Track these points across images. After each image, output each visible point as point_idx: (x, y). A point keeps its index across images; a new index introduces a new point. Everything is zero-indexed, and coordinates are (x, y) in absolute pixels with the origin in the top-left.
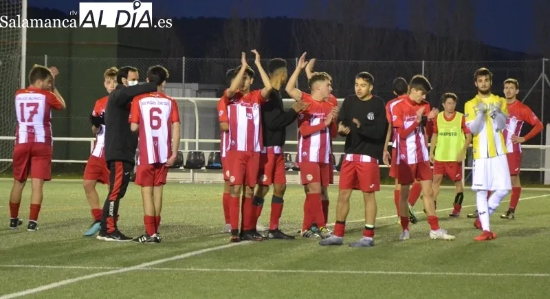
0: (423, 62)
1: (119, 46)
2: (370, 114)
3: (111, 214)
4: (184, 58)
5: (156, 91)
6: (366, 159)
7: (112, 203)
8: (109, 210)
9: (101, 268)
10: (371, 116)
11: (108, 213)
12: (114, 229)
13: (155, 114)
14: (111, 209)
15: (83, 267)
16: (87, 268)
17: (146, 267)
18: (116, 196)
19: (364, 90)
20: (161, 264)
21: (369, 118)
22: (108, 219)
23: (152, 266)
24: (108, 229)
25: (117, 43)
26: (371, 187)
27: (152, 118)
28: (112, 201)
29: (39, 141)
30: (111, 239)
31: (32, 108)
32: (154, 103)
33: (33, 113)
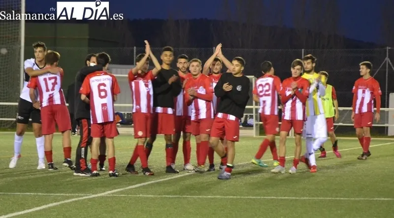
0: (303, 50)
1: (89, 39)
2: (239, 86)
3: (83, 156)
4: (135, 48)
5: (102, 70)
6: (232, 118)
7: (83, 149)
8: (81, 154)
9: (77, 194)
10: (239, 88)
11: (81, 156)
12: (85, 167)
13: (102, 87)
14: (83, 153)
15: (65, 194)
16: (67, 195)
17: (109, 194)
18: (85, 144)
19: (237, 69)
20: (119, 192)
21: (238, 89)
22: (81, 160)
23: (113, 194)
24: (82, 167)
25: (88, 37)
26: (234, 138)
27: (100, 91)
28: (83, 147)
29: (56, 103)
30: (84, 175)
31: (53, 81)
32: (100, 80)
33: (54, 84)
